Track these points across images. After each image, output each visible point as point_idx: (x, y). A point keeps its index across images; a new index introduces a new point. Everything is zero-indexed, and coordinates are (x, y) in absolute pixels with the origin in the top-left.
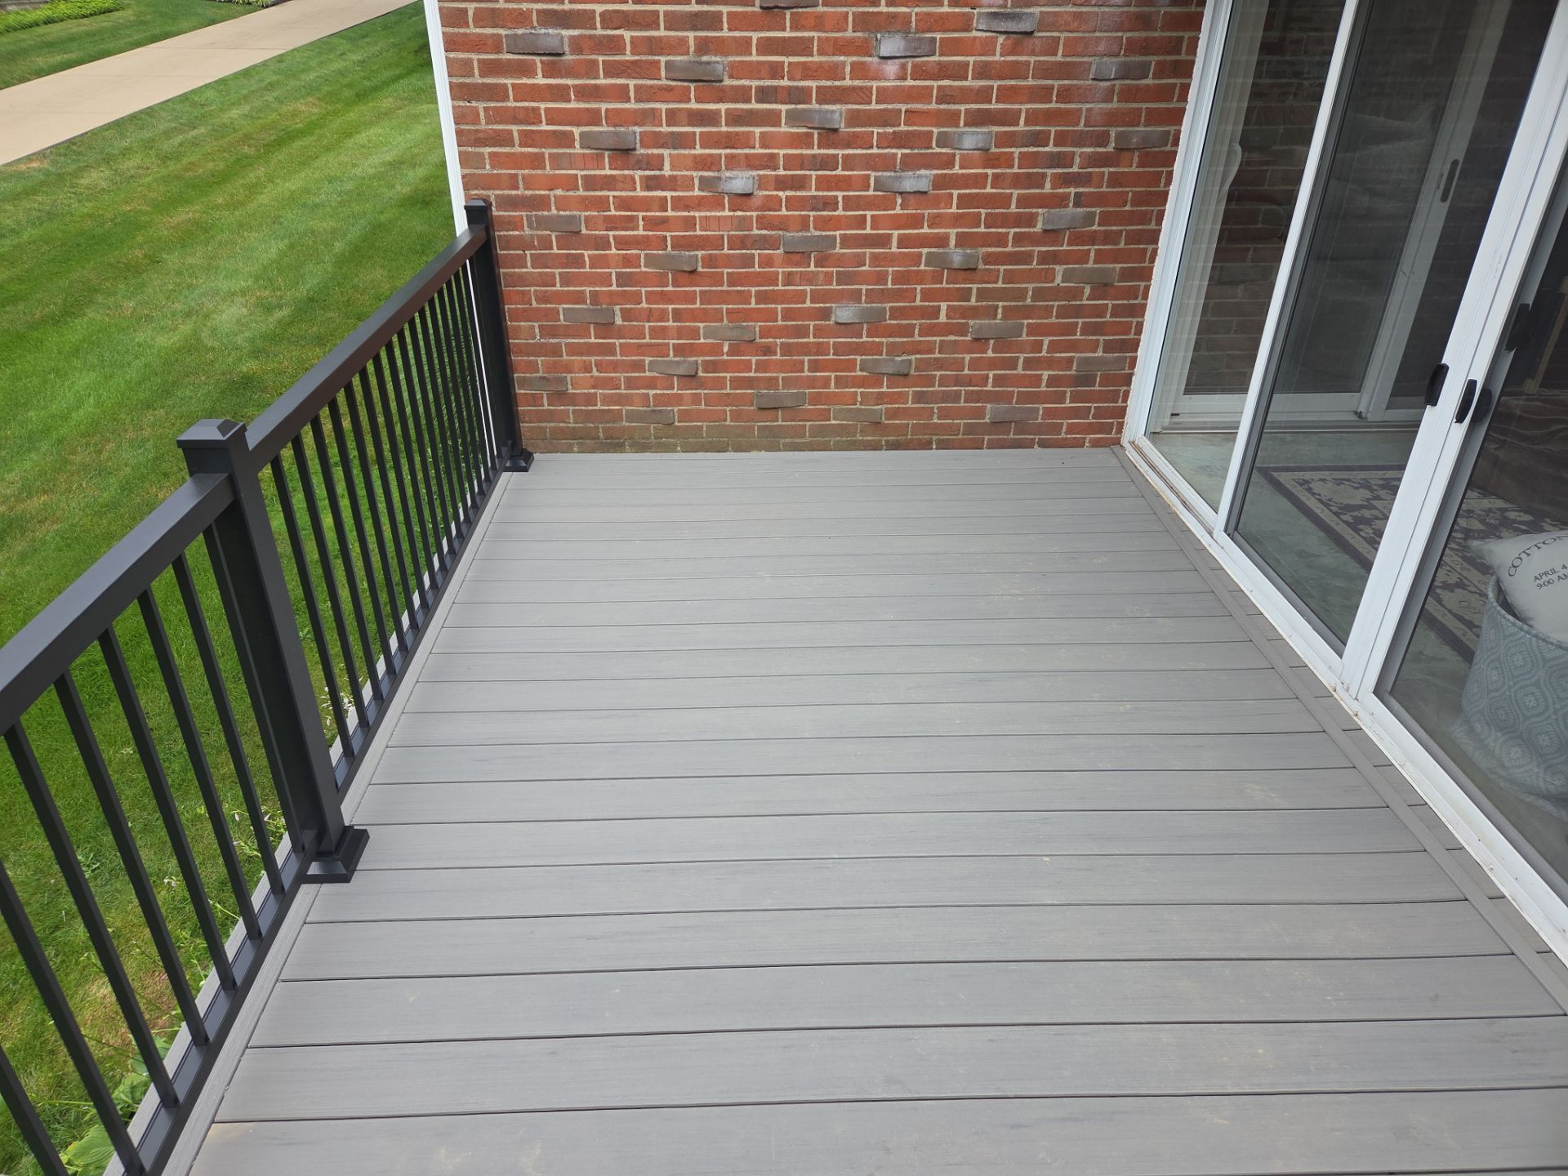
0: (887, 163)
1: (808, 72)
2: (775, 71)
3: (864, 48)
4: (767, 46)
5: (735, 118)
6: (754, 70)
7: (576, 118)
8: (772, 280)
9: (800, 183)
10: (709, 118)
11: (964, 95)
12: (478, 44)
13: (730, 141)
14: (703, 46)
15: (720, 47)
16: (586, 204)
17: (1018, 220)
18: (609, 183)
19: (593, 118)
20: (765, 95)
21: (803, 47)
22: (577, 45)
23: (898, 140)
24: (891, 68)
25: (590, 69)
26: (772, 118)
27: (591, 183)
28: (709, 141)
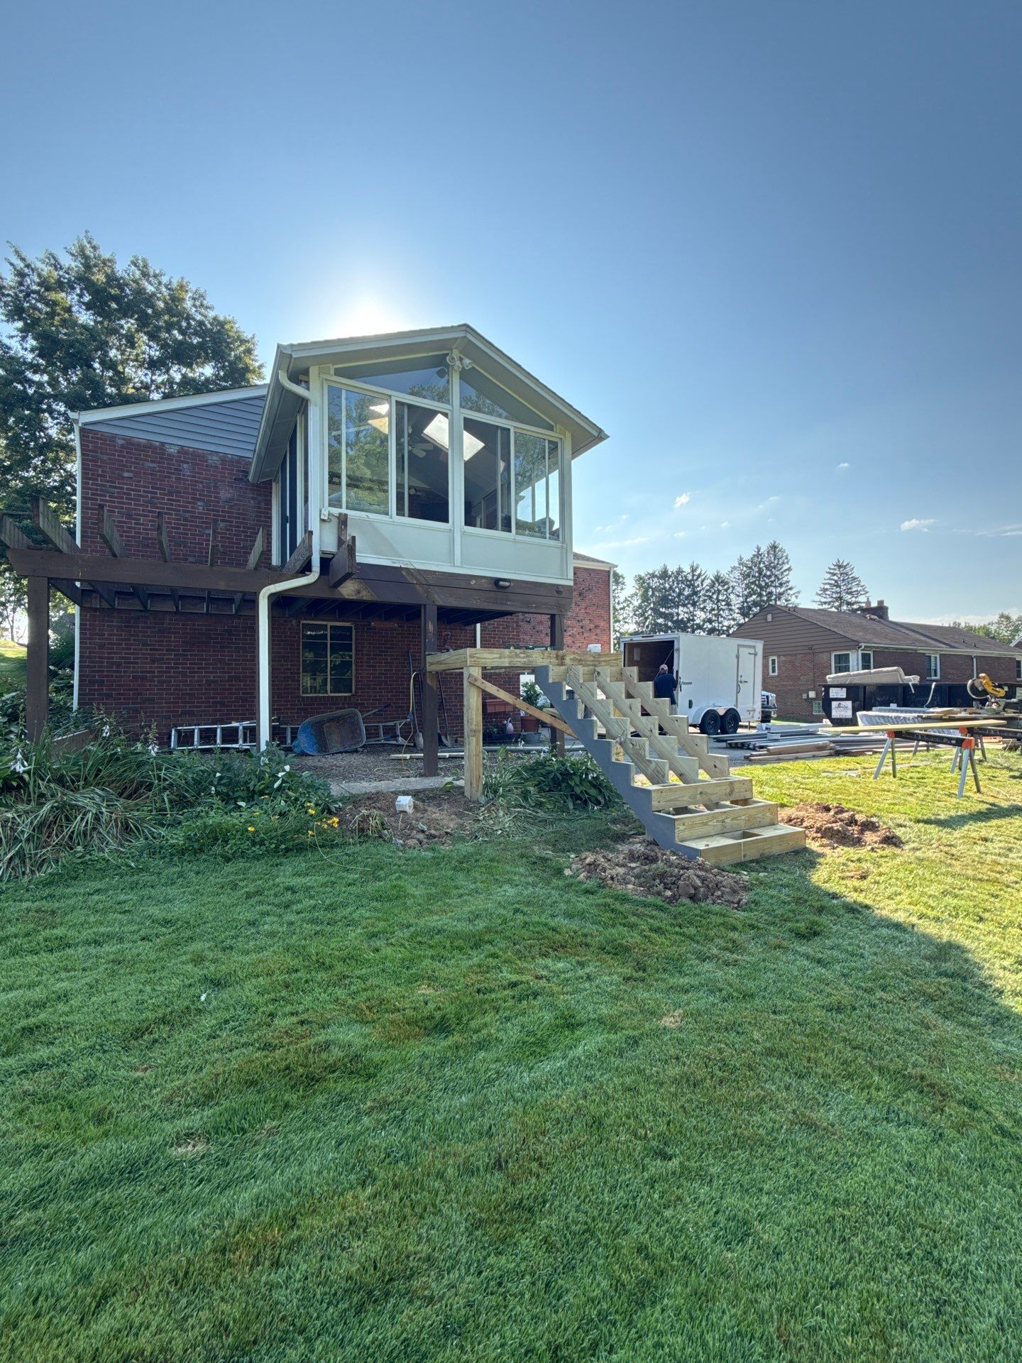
0: (201, 527)
1: (179, 506)
3: (194, 503)
4: (168, 500)
6: (166, 504)
7: (116, 507)
9: (179, 529)
14: (152, 497)
15: (157, 498)
18: (125, 522)
20: (168, 509)
21: (179, 501)
22: (118, 493)
23: (203, 522)
24: (201, 508)
25: (122, 498)
27: (119, 522)
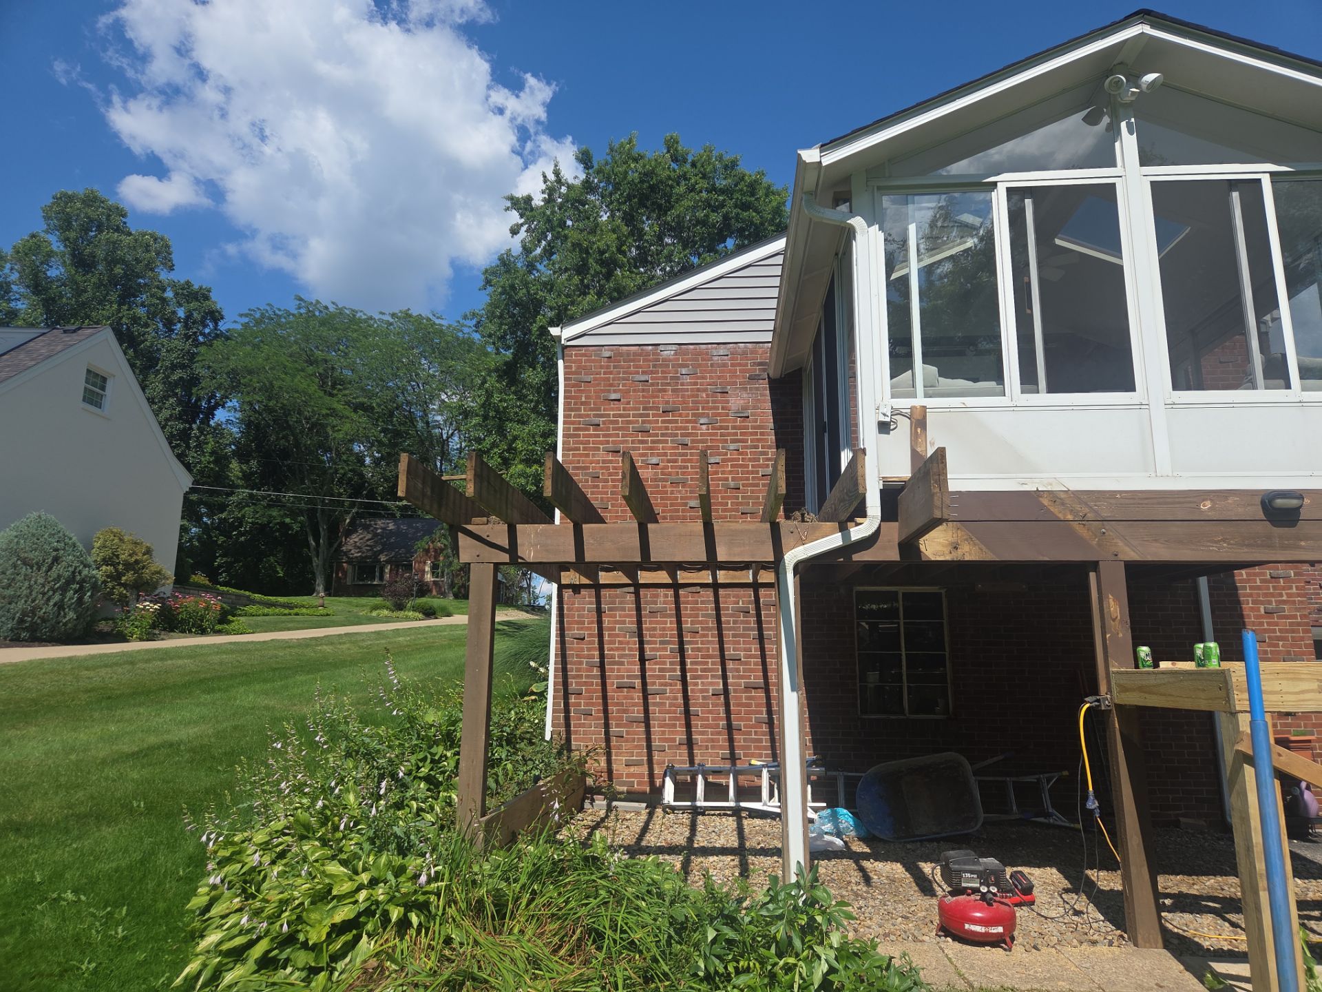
1: (677, 429)
2: (667, 428)
3: (695, 422)
4: (663, 422)
5: (653, 442)
6: (660, 429)
7: (601, 443)
8: (666, 492)
9: (676, 461)
10: (646, 442)
11: (729, 434)
12: (573, 423)
13: (651, 448)
14: (643, 422)
15: (649, 422)
16: (602, 468)
17: (752, 472)
18: (611, 462)
19: (608, 442)
20: (663, 435)
21: (676, 422)
22: (604, 423)
23: (707, 448)
24: (704, 427)
25: (608, 429)
26: (666, 442)
27: (604, 462)
28: (644, 449)
